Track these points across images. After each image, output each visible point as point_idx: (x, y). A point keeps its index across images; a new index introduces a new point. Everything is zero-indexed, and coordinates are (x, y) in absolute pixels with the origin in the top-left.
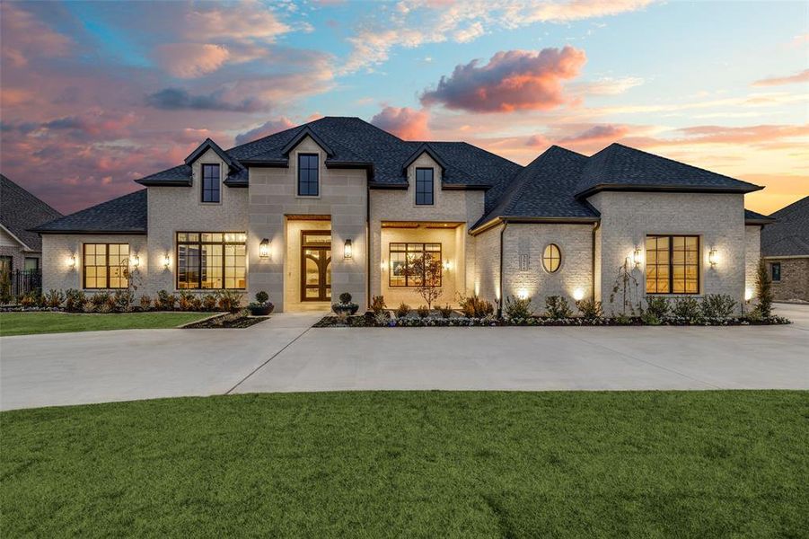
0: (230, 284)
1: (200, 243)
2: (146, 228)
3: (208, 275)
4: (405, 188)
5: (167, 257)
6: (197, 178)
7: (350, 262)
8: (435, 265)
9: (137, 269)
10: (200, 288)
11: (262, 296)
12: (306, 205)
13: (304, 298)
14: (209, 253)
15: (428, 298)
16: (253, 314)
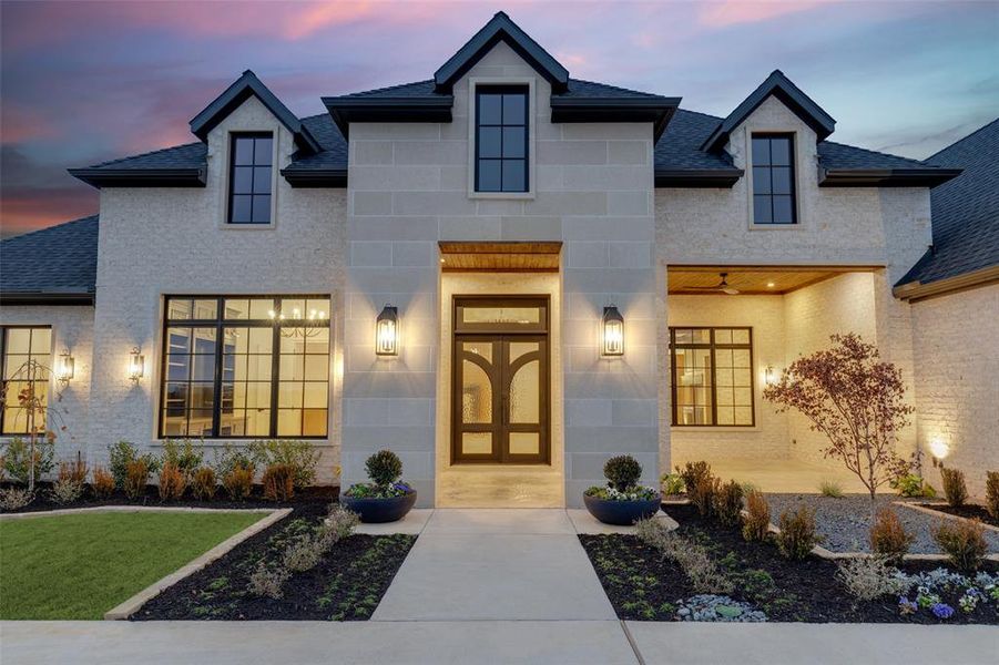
0: (289, 424)
1: (220, 324)
2: (93, 290)
3: (238, 402)
4: (727, 182)
5: (140, 359)
6: (218, 166)
7: (615, 366)
8: (800, 370)
9: (67, 389)
10: (215, 433)
11: (384, 467)
12: (495, 218)
13: (458, 457)
14: (240, 348)
15: (866, 474)
16: (366, 520)
